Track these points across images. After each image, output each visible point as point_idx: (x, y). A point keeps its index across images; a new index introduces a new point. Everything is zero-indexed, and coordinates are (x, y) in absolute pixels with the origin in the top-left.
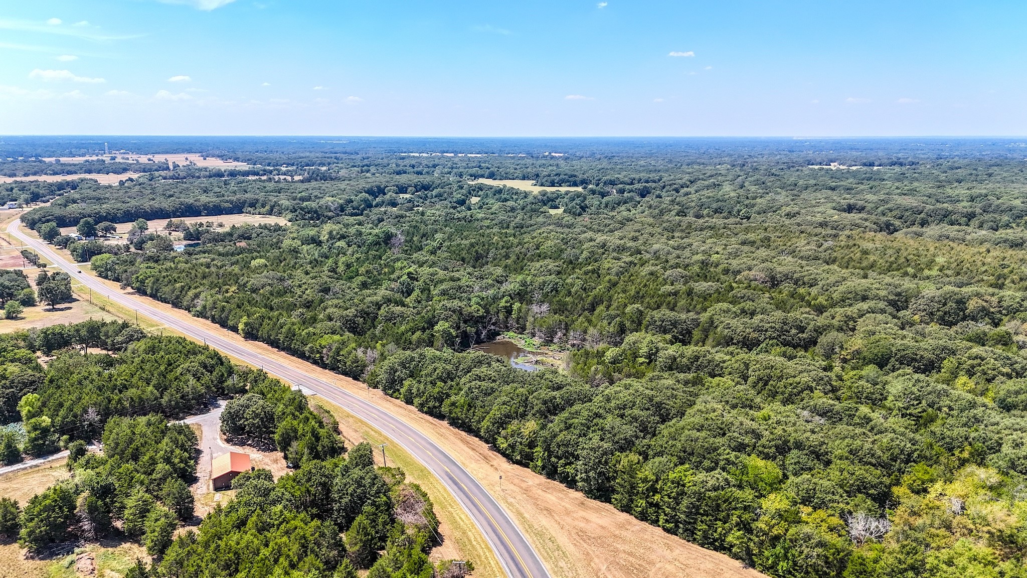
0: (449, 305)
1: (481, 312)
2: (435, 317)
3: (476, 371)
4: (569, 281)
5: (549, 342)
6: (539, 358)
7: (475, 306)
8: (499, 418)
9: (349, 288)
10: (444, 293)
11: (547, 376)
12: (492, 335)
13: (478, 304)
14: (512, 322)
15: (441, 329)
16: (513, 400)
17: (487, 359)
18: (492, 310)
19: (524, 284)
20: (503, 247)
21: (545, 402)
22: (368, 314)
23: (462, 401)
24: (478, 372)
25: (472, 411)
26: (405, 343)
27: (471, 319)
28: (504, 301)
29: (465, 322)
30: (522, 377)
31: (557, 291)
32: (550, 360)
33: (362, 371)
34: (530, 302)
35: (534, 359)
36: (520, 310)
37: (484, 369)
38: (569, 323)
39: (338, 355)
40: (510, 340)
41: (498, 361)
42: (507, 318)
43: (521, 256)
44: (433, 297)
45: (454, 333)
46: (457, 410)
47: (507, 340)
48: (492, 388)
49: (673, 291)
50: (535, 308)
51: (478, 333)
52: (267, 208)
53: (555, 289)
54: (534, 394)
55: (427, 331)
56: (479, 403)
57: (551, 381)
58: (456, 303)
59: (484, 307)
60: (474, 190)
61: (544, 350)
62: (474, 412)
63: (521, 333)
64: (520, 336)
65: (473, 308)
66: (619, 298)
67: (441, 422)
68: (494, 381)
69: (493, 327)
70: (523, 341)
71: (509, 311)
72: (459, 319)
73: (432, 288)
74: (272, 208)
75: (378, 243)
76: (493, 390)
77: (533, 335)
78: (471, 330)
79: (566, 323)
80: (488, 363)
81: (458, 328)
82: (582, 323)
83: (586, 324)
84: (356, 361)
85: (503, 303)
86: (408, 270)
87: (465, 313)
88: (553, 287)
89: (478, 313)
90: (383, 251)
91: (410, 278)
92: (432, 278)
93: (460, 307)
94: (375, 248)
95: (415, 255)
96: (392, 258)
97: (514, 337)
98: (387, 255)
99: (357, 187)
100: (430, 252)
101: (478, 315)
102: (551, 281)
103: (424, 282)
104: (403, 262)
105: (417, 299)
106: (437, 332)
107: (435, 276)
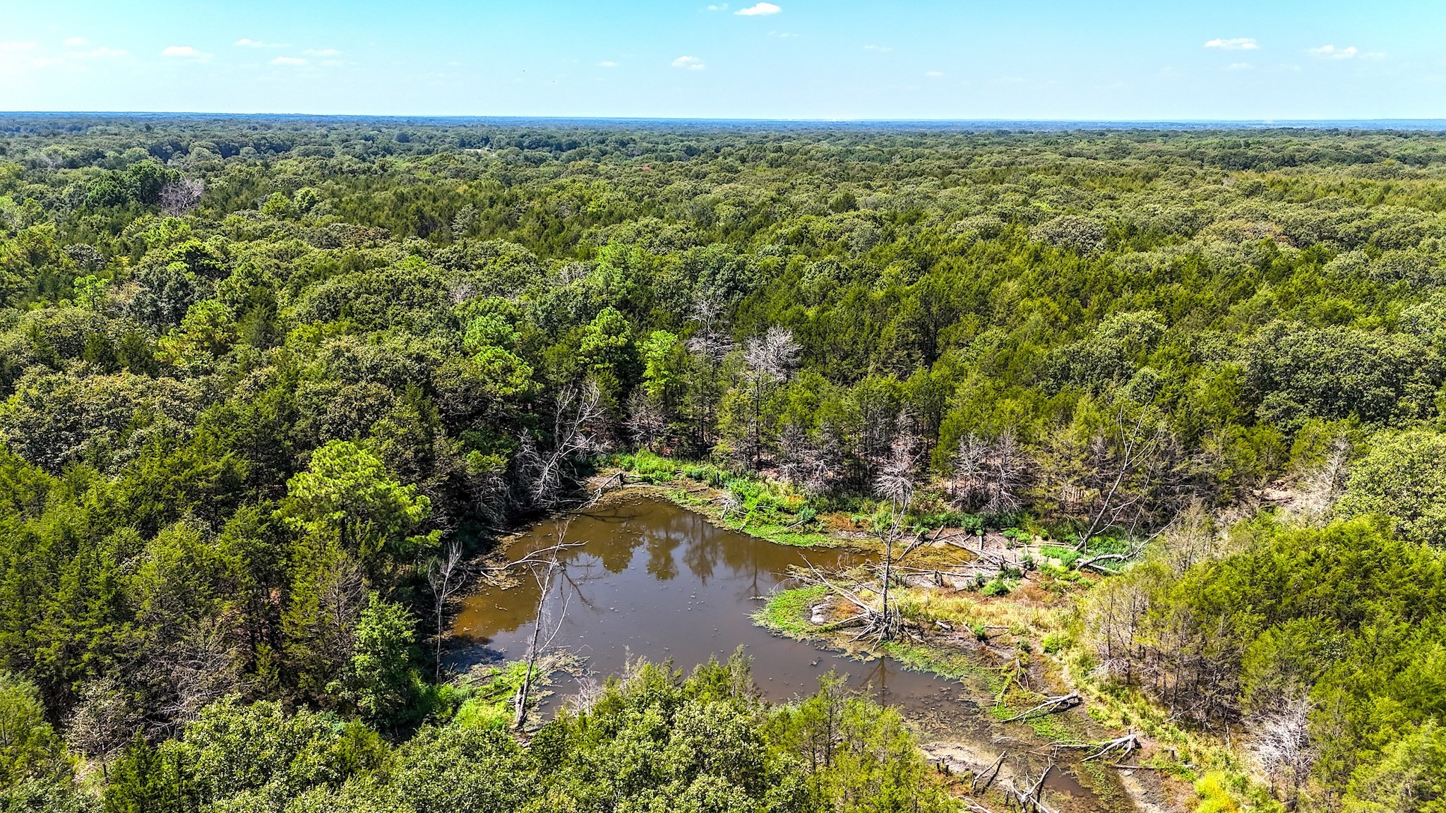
0: (367, 352)
1: (522, 377)
2: (292, 417)
7: (487, 352)
10: (332, 309)
12: (576, 476)
13: (498, 341)
14: (644, 415)
15: (333, 489)
26: (78, 610)
27: (478, 412)
28: (596, 326)
29: (455, 425)
40: (651, 490)
42: (621, 396)
44: (286, 330)
47: (640, 489)
51: (516, 476)
55: (245, 514)
59: (529, 351)
63: (696, 459)
64: (692, 468)
65: (479, 359)
69: (583, 443)
71: (626, 366)
72: (424, 417)
73: (282, 296)
75: (117, 200)
78: (485, 464)
81: (426, 462)
85: (594, 335)
86: (188, 244)
87: (449, 384)
88: (733, 279)
89: (508, 384)
90: (128, 215)
91: (200, 271)
92: (284, 265)
93: (420, 359)
94: (106, 210)
95: (230, 218)
96: (156, 226)
97: (667, 476)
98: (139, 220)
99: (125, 141)
100: (283, 214)
101: (510, 391)
102: (723, 260)
103: (249, 274)
104: (175, 227)
105: (209, 337)
106: (306, 508)
107: (297, 261)
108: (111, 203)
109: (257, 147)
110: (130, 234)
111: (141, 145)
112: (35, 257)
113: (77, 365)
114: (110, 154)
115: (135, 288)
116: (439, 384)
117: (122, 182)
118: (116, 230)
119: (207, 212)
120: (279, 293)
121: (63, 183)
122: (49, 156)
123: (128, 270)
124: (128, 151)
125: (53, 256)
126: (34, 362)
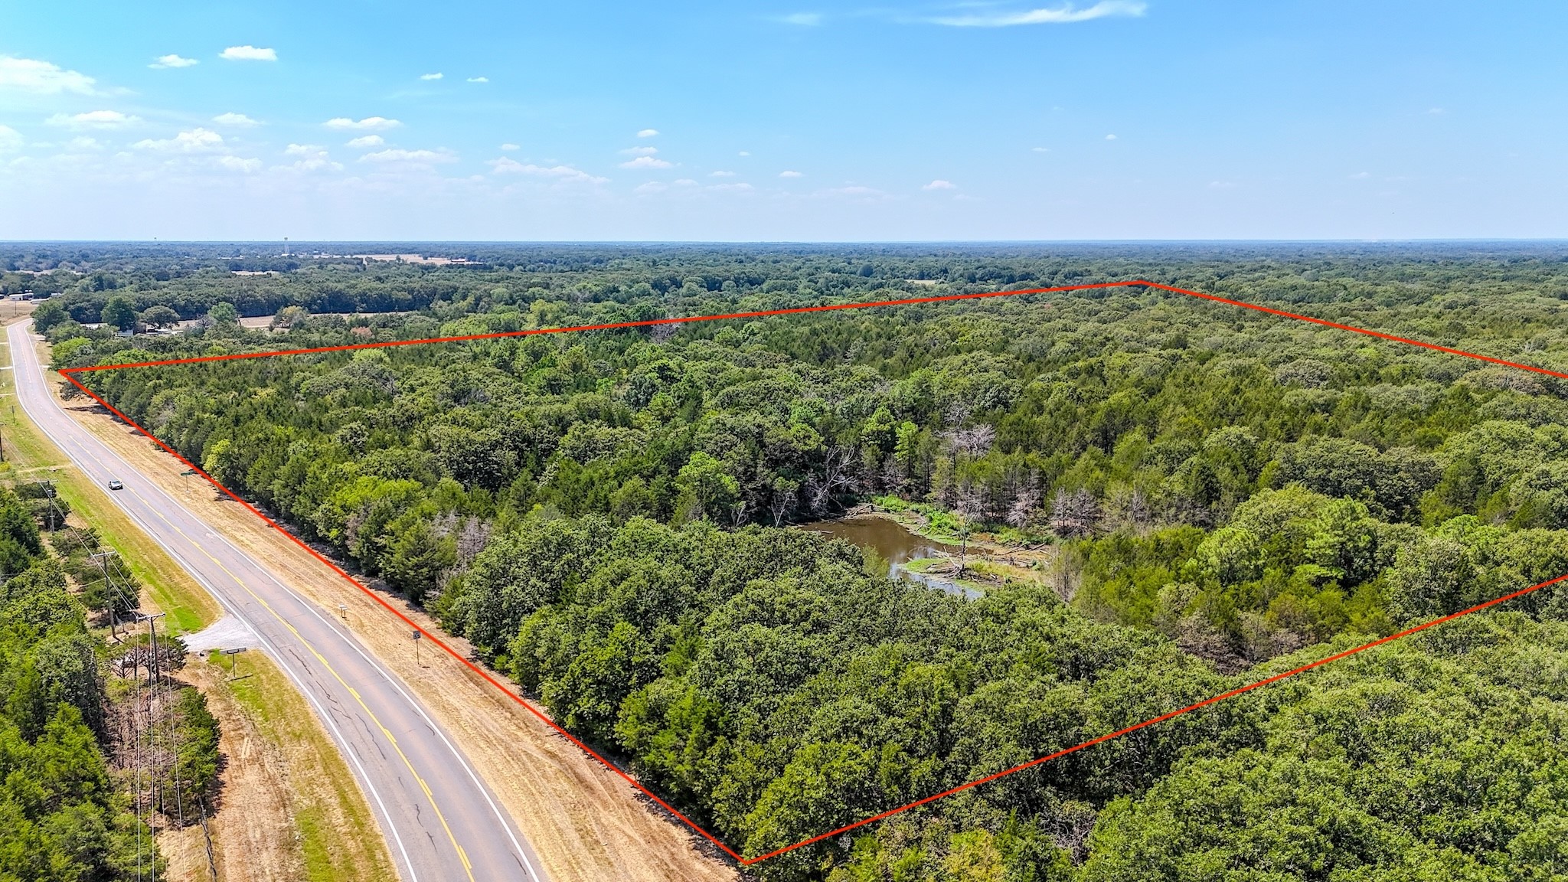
1: (815, 442)
2: (690, 449)
3: (760, 588)
4: (1036, 385)
5: (994, 520)
6: (969, 561)
7: (799, 426)
8: (820, 804)
9: (516, 392)
10: (728, 401)
11: (1024, 615)
12: (841, 502)
13: (808, 421)
14: (894, 468)
15: (695, 473)
16: (890, 712)
17: (803, 547)
18: (845, 442)
19: (924, 388)
20: (879, 336)
21: (1031, 736)
22: (529, 441)
23: (687, 702)
24: (765, 593)
25: (715, 750)
27: (787, 459)
28: (874, 418)
29: (774, 464)
30: (927, 613)
31: (1006, 405)
32: (1001, 569)
33: (432, 579)
34: (943, 425)
35: (956, 563)
36: (914, 442)
37: (787, 580)
38: (1049, 473)
39: (380, 531)
40: (887, 516)
41: (841, 555)
42: (881, 461)
43: (918, 352)
44: (704, 414)
45: (731, 484)
46: (667, 738)
47: (881, 515)
48: (806, 654)
49: (1321, 401)
50: (954, 438)
51: (803, 494)
52: (470, 299)
53: (1002, 402)
54: (982, 692)
55: (660, 479)
56: (747, 718)
57: (1048, 638)
58: (750, 420)
59: (825, 431)
60: (834, 286)
61: (979, 541)
62: (725, 757)
63: (920, 501)
64: (915, 506)
65: (793, 430)
66: (1176, 417)
67: (614, 776)
68: (820, 626)
69: (843, 480)
70: (925, 519)
71: (887, 444)
72: (755, 457)
73: (707, 394)
74: (478, 300)
75: (624, 330)
76: (809, 667)
77: (951, 505)
78: (785, 486)
79: (1043, 473)
80: (805, 562)
81: (749, 476)
82: (1087, 471)
83: (1098, 474)
84: (421, 547)
85: (871, 425)
86: (659, 362)
87: (773, 440)
88: (997, 396)
89: (806, 444)
90: (630, 341)
91: (664, 378)
92: (712, 376)
93: (759, 426)
94: (616, 337)
95: (692, 345)
96: (643, 349)
97: (899, 509)
98: (635, 345)
99: (635, 277)
100: (727, 342)
101: (806, 448)
102: (993, 383)
103: (690, 381)
104: (654, 351)
105: (661, 414)
106: (685, 482)
107: (721, 374)
108: (620, 332)
109: (737, 281)
110: (629, 355)
111: (647, 280)
112: (576, 367)
113: (597, 422)
114: (623, 288)
115: (628, 387)
116: (767, 441)
117: (628, 318)
118: (621, 352)
119: (680, 340)
120: (705, 393)
121: (589, 314)
122: (580, 290)
123: (625, 377)
124: (636, 286)
125: (585, 367)
126: (577, 420)
